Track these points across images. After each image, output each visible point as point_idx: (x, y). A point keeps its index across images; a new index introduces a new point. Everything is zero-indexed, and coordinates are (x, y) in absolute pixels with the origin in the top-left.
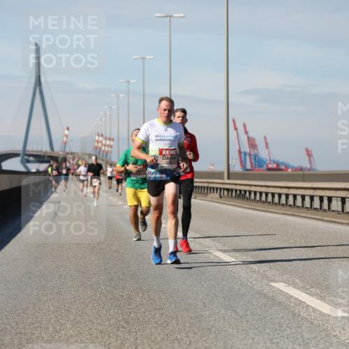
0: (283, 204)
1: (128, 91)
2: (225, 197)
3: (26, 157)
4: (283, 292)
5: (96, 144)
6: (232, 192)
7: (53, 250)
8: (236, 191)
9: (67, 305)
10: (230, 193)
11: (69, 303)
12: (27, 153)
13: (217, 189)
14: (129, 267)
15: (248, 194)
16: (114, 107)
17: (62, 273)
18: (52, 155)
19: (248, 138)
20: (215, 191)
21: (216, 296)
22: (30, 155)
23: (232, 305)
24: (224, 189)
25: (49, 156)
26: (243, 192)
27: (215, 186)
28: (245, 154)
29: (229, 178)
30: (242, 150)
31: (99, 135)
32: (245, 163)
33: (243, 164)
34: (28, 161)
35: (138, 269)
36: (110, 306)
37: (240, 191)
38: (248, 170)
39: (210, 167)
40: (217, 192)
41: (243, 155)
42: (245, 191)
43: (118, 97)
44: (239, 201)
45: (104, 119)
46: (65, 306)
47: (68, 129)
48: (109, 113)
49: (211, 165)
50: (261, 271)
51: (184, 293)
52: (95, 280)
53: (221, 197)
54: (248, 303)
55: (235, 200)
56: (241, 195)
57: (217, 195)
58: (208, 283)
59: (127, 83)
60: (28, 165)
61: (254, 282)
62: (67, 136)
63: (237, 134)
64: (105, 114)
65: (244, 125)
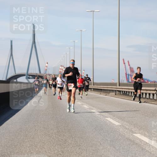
0: (144, 98)
1: (74, 46)
2: (118, 94)
3: (29, 76)
4: (139, 138)
5: (60, 70)
6: (121, 92)
7: (34, 118)
8: (123, 91)
9: (36, 144)
10: (120, 93)
11: (37, 143)
12: (29, 74)
13: (114, 90)
14: (68, 126)
15: (128, 93)
16: (68, 53)
17: (36, 129)
18: (40, 75)
19: (130, 67)
20: (113, 92)
21: (107, 140)
22: (30, 75)
23: (114, 144)
24: (117, 91)
25: (38, 76)
26: (126, 92)
27: (113, 89)
28: (129, 75)
29: (119, 86)
30: (127, 73)
31: (61, 66)
32: (129, 79)
33: (128, 80)
34: (29, 78)
35: (72, 127)
36: (56, 144)
37: (125, 92)
38: (130, 82)
39: (112, 81)
40: (114, 92)
41: (127, 75)
42: (127, 92)
43: (70, 48)
44: (124, 96)
45: (63, 59)
46: (35, 144)
47: (47, 63)
48: (66, 56)
49: (113, 80)
50: (130, 129)
51: (92, 138)
52: (51, 132)
53: (116, 94)
54: (122, 143)
55: (122, 96)
56: (125, 94)
57: (114, 94)
58: (104, 134)
59: (74, 42)
60: (29, 80)
61: (126, 134)
62: (47, 67)
63: (125, 66)
64: (64, 56)
65: (128, 62)
